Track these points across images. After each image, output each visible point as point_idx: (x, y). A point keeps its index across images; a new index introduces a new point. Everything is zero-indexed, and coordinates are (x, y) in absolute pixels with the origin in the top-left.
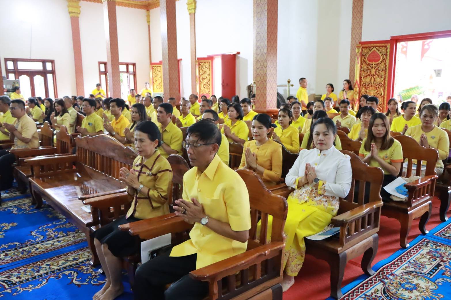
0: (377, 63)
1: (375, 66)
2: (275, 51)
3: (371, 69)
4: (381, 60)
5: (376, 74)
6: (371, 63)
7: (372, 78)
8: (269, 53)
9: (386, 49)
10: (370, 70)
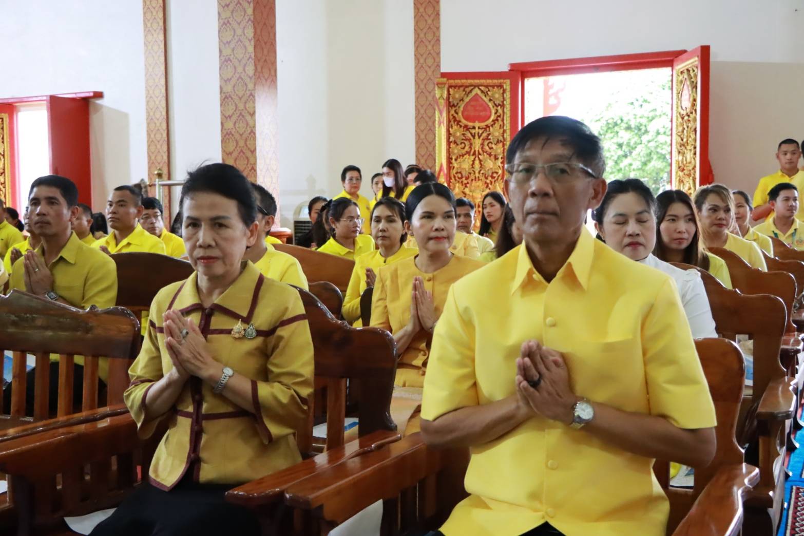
0: (483, 125)
1: (481, 131)
2: (273, 73)
3: (472, 138)
4: (493, 117)
5: (483, 152)
6: (470, 124)
7: (474, 159)
8: (259, 77)
9: (501, 91)
10: (470, 140)
